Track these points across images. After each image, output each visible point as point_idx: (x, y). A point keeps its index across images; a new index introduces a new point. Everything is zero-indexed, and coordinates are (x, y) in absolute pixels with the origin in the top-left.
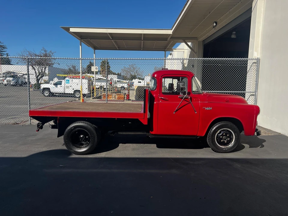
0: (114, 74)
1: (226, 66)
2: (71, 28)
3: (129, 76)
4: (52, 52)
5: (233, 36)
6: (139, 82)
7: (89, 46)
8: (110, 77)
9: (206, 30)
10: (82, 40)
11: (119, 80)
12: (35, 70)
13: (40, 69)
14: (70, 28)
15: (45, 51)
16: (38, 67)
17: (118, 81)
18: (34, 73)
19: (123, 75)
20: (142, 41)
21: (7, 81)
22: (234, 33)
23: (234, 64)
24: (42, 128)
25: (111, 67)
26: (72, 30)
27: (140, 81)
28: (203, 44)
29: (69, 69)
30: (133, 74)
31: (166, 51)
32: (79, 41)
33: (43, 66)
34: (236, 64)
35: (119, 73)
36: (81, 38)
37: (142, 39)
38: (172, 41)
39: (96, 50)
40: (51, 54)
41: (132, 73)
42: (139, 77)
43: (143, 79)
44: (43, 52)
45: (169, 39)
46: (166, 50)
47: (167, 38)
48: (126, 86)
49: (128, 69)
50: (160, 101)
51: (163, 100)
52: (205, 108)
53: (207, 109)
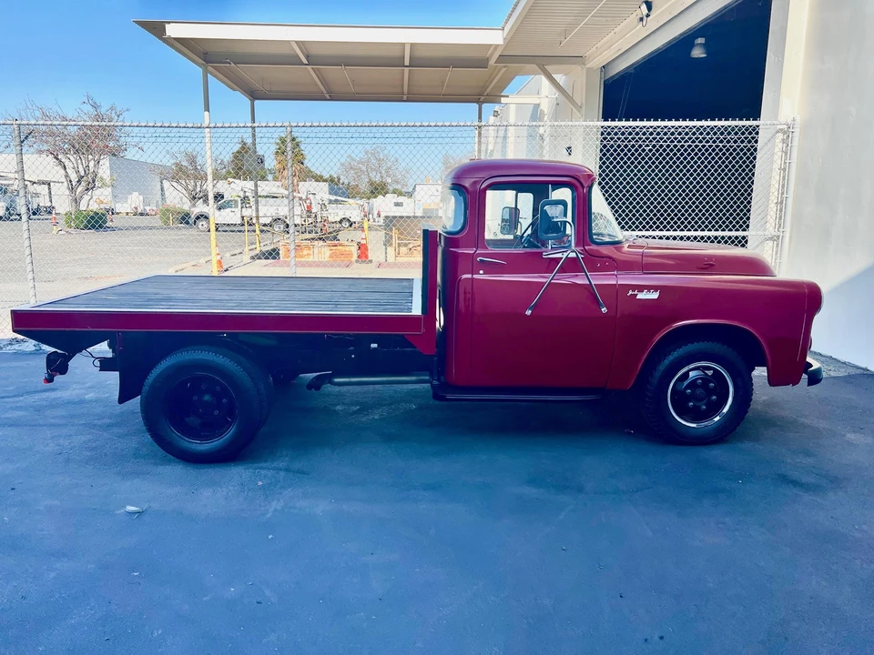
0: (319, 179)
1: (689, 146)
2: (169, 23)
3: (364, 187)
4: (118, 109)
5: (698, 53)
6: (397, 204)
7: (235, 87)
8: (305, 187)
9: (613, 32)
10: (210, 68)
11: (333, 198)
12: (65, 168)
13: (80, 166)
14: (167, 26)
15: (95, 106)
16: (76, 160)
17: (330, 202)
18: (63, 179)
19: (346, 182)
20: (406, 69)
22: (701, 40)
23: (714, 142)
24: (63, 369)
25: (308, 157)
26: (173, 31)
27: (401, 199)
28: (601, 78)
29: (177, 165)
30: (377, 179)
31: (483, 102)
32: (200, 70)
33: (90, 157)
34: (721, 142)
35: (335, 176)
36: (207, 61)
37: (407, 63)
38: (504, 69)
39: (256, 102)
40: (113, 115)
41: (372, 175)
42: (399, 187)
43: (410, 195)
44: (88, 108)
45: (492, 62)
46: (482, 98)
47: (488, 60)
48: (355, 216)
49: (362, 163)
50: (481, 272)
51: (490, 268)
52: (636, 292)
53: (641, 296)
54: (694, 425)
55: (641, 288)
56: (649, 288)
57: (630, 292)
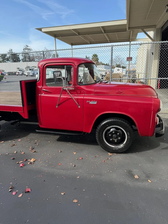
20: (105, 34)
21: (28, 73)
26: (43, 30)
28: (161, 31)
30: (118, 64)
31: (131, 41)
36: (56, 37)
37: (103, 32)
38: (132, 31)
45: (127, 30)
50: (43, 93)
51: (46, 92)
52: (89, 102)
53: (91, 103)
54: (114, 147)
55: (91, 100)
56: (94, 100)
57: (87, 101)
